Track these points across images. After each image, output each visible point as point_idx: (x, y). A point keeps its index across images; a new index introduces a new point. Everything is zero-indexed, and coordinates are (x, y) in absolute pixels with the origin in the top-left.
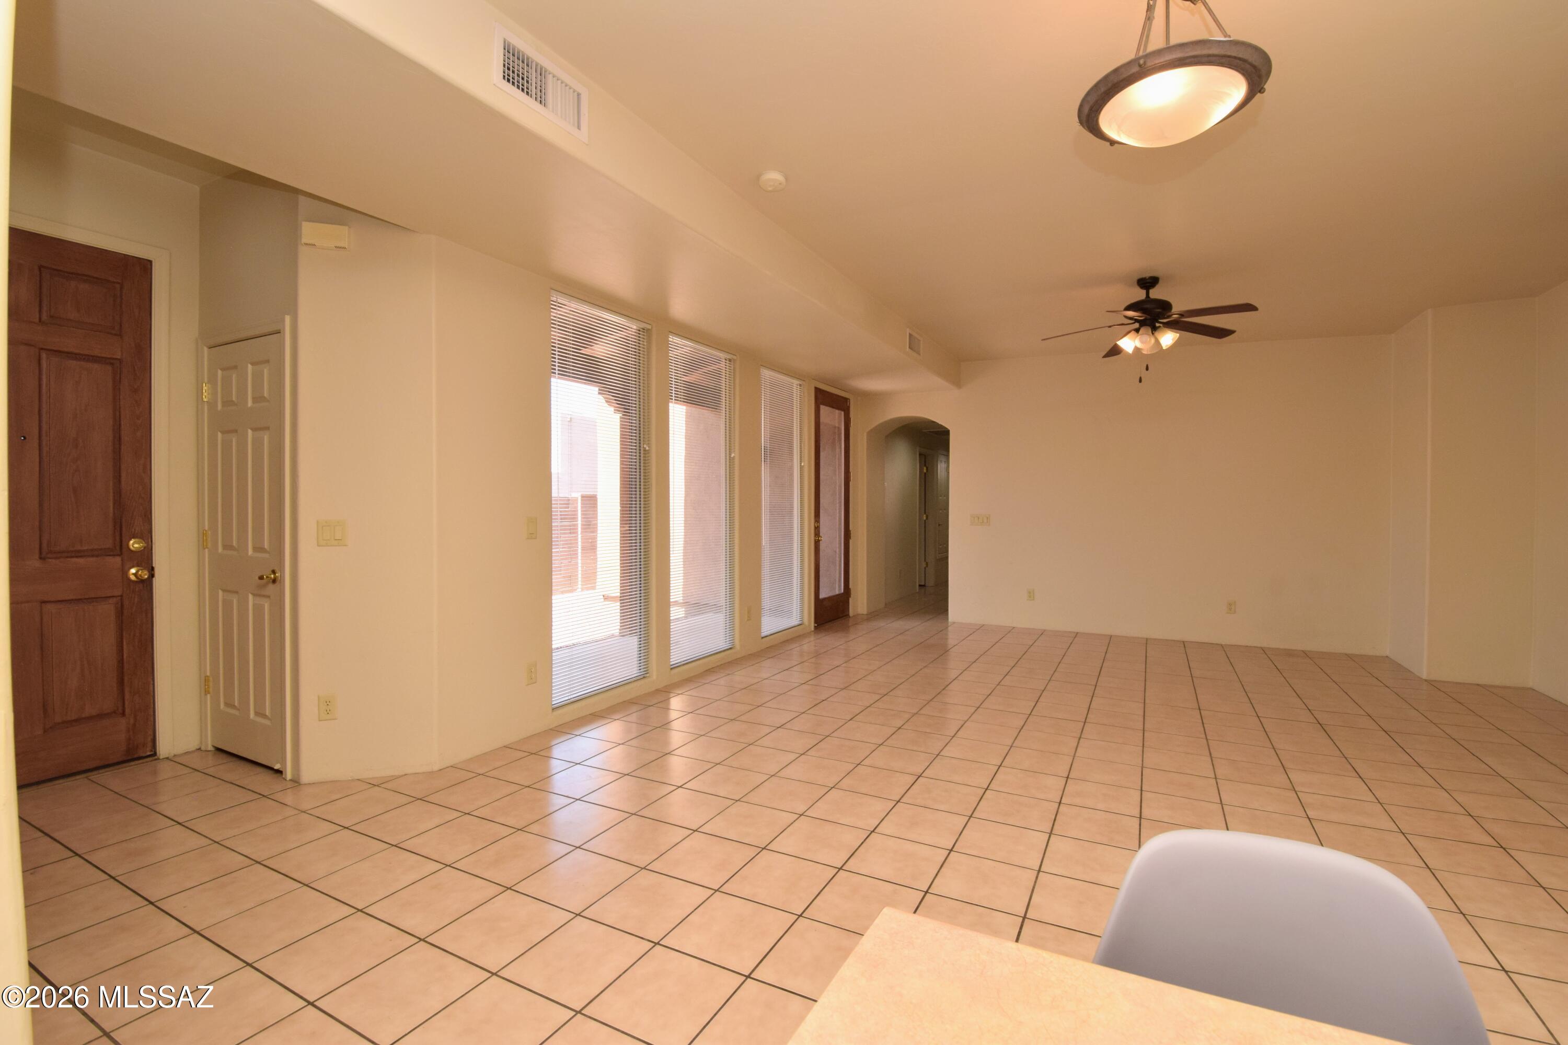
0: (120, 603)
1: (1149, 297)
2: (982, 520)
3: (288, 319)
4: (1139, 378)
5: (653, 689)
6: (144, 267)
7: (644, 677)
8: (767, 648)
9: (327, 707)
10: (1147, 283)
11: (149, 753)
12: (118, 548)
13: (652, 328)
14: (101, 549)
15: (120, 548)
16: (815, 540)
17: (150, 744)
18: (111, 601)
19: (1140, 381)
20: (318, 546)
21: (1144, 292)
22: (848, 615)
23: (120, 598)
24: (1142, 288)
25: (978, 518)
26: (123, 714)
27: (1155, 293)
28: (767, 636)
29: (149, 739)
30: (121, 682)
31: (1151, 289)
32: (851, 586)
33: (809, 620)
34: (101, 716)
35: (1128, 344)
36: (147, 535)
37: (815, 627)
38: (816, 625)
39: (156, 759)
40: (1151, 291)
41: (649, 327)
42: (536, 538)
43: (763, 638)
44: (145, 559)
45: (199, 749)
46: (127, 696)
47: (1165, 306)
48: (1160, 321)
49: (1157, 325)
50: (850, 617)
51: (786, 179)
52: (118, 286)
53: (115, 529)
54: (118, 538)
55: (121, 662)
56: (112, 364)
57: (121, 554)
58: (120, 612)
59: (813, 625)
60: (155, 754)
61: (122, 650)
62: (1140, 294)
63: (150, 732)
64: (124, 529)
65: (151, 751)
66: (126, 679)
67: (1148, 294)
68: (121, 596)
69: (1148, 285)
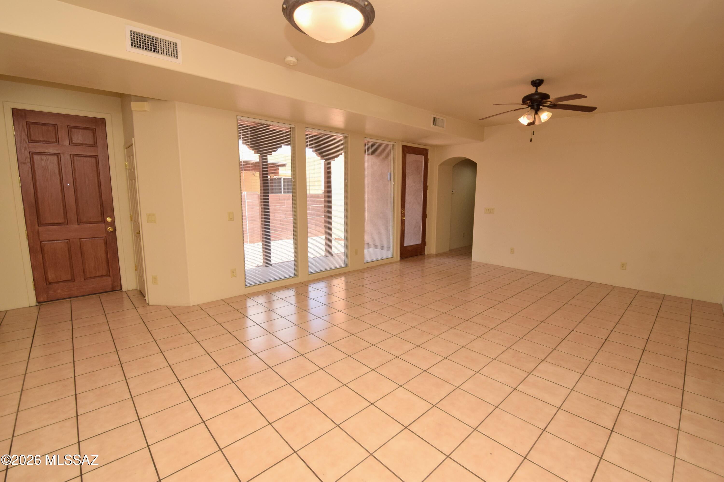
0: (106, 239)
1: (537, 92)
2: (490, 211)
3: (133, 139)
4: (530, 139)
5: (299, 282)
6: (103, 121)
7: (295, 277)
8: (368, 268)
9: (155, 280)
10: (537, 83)
11: (119, 289)
12: (103, 221)
13: (295, 126)
14: (97, 221)
15: (104, 221)
16: (401, 219)
17: (119, 286)
18: (102, 238)
19: (531, 141)
20: (148, 223)
21: (535, 88)
22: (424, 254)
23: (105, 238)
24: (533, 86)
25: (489, 210)
26: (110, 276)
27: (541, 89)
28: (369, 262)
29: (119, 284)
30: (108, 265)
31: (538, 86)
32: (426, 240)
33: (397, 256)
34: (102, 276)
35: (524, 120)
36: (113, 216)
37: (400, 259)
38: (401, 258)
39: (122, 291)
40: (539, 88)
41: (293, 126)
42: (233, 220)
43: (365, 263)
44: (113, 224)
45: (136, 289)
46: (110, 270)
47: (546, 97)
48: (543, 105)
49: (541, 107)
50: (425, 255)
51: (297, 60)
52: (94, 129)
53: (101, 214)
54: (103, 217)
55: (107, 259)
56: (95, 157)
57: (104, 223)
58: (106, 242)
59: (399, 258)
60: (121, 289)
61: (108, 255)
62: (532, 90)
63: (119, 282)
64: (104, 214)
65: (120, 288)
66: (110, 264)
67: (537, 89)
68: (106, 237)
69: (537, 84)
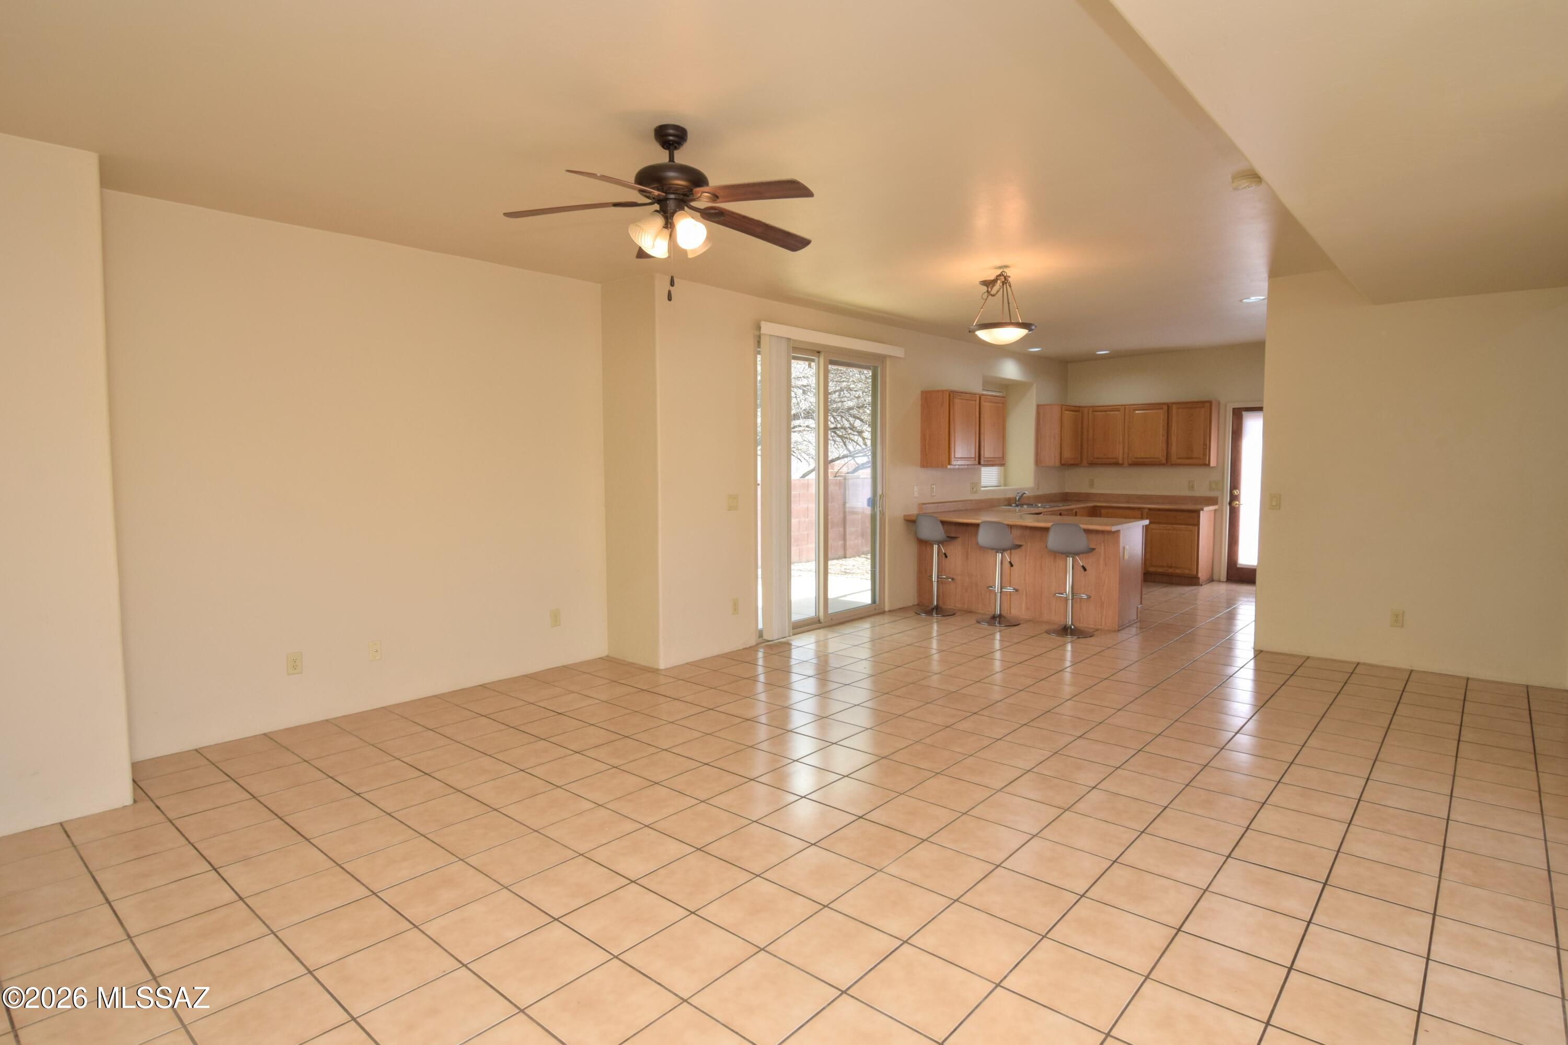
1: (674, 162)
10: (671, 136)
24: (661, 144)
27: (683, 157)
31: (675, 147)
40: (677, 153)
67: (671, 155)
69: (671, 138)
